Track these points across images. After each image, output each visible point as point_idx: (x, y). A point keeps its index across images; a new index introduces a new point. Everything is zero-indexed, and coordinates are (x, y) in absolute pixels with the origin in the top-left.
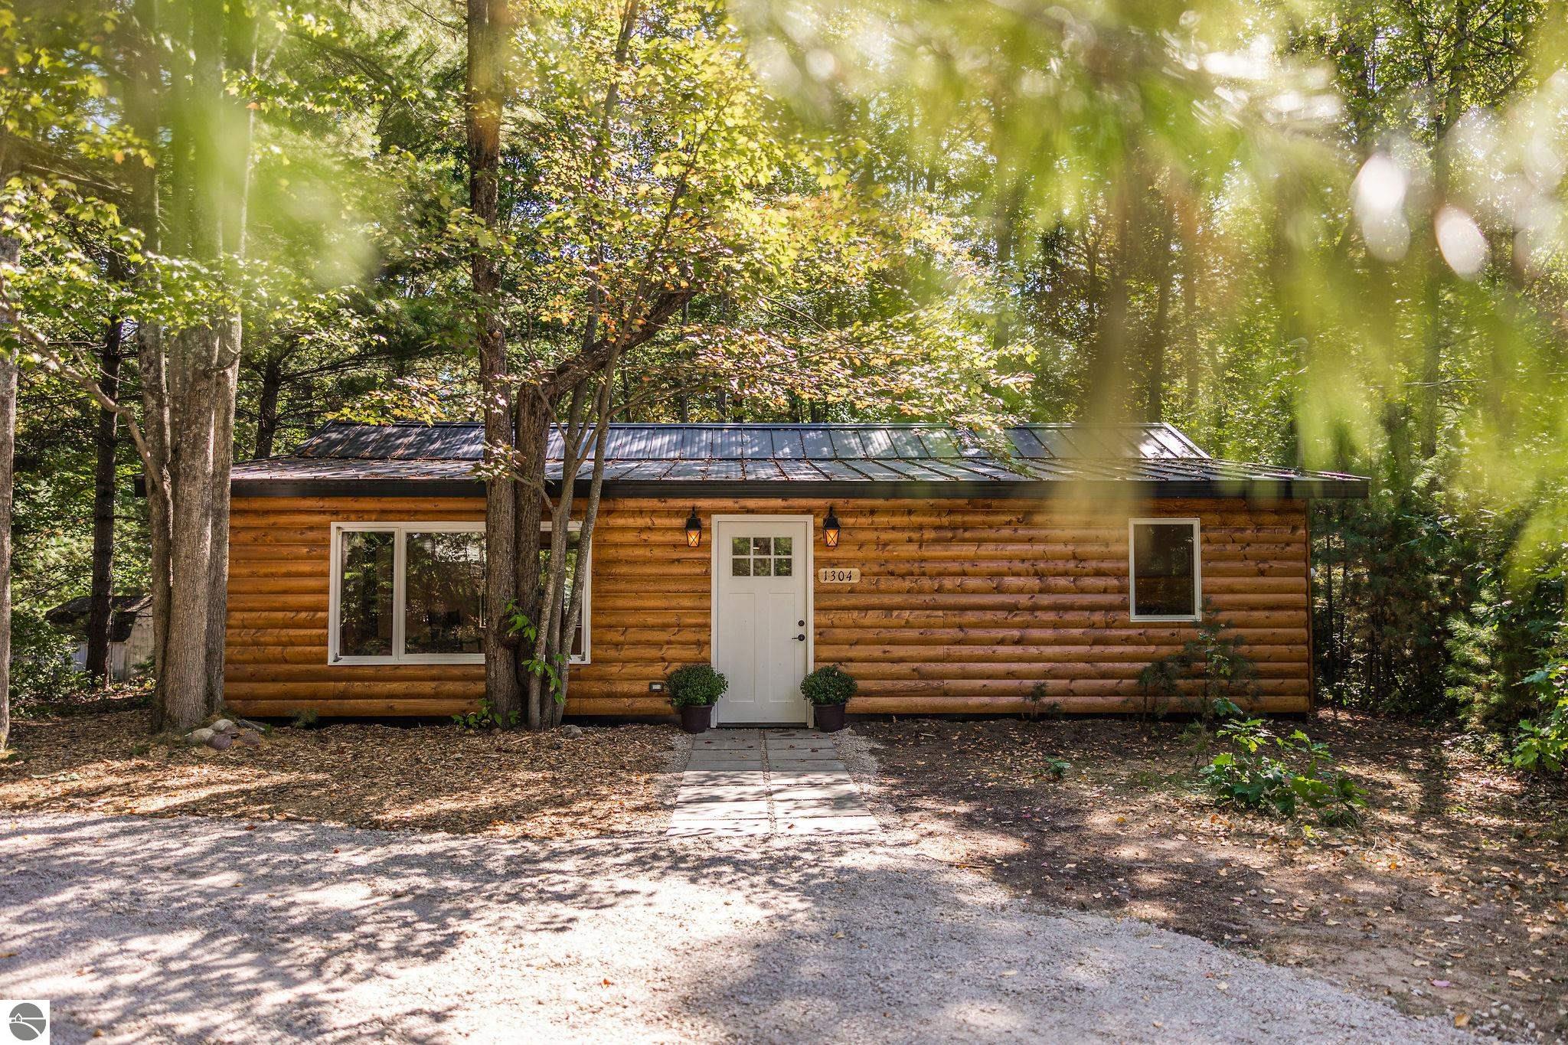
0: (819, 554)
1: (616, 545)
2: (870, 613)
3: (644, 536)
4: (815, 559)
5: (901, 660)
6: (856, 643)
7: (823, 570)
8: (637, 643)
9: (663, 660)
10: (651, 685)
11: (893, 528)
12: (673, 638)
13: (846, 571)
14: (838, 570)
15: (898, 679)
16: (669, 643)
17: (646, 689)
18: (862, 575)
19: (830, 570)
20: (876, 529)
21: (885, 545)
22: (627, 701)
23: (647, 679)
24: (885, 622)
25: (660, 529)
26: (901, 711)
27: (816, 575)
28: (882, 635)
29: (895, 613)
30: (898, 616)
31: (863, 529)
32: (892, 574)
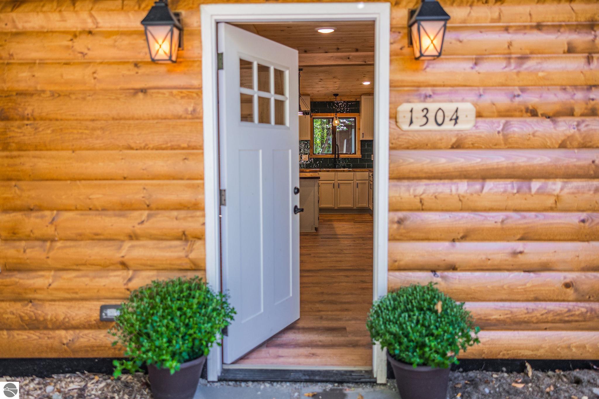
0: (399, 77)
1: (31, 64)
2: (490, 185)
3: (80, 44)
4: (393, 86)
5: (545, 267)
6: (464, 238)
7: (404, 108)
8: (79, 237)
9: (124, 265)
10: (103, 308)
11: (539, 27)
12: (139, 229)
13: (449, 108)
14: (433, 107)
15: (536, 299)
16: (133, 237)
17: (96, 315)
18: (479, 115)
19: (418, 106)
20: (506, 29)
21: (523, 58)
22: (65, 336)
23: (98, 299)
24: (518, 201)
25: (108, 34)
26: (542, 354)
27: (394, 117)
28: (510, 223)
29: (536, 185)
30: (540, 192)
31: (480, 29)
32: (533, 113)
